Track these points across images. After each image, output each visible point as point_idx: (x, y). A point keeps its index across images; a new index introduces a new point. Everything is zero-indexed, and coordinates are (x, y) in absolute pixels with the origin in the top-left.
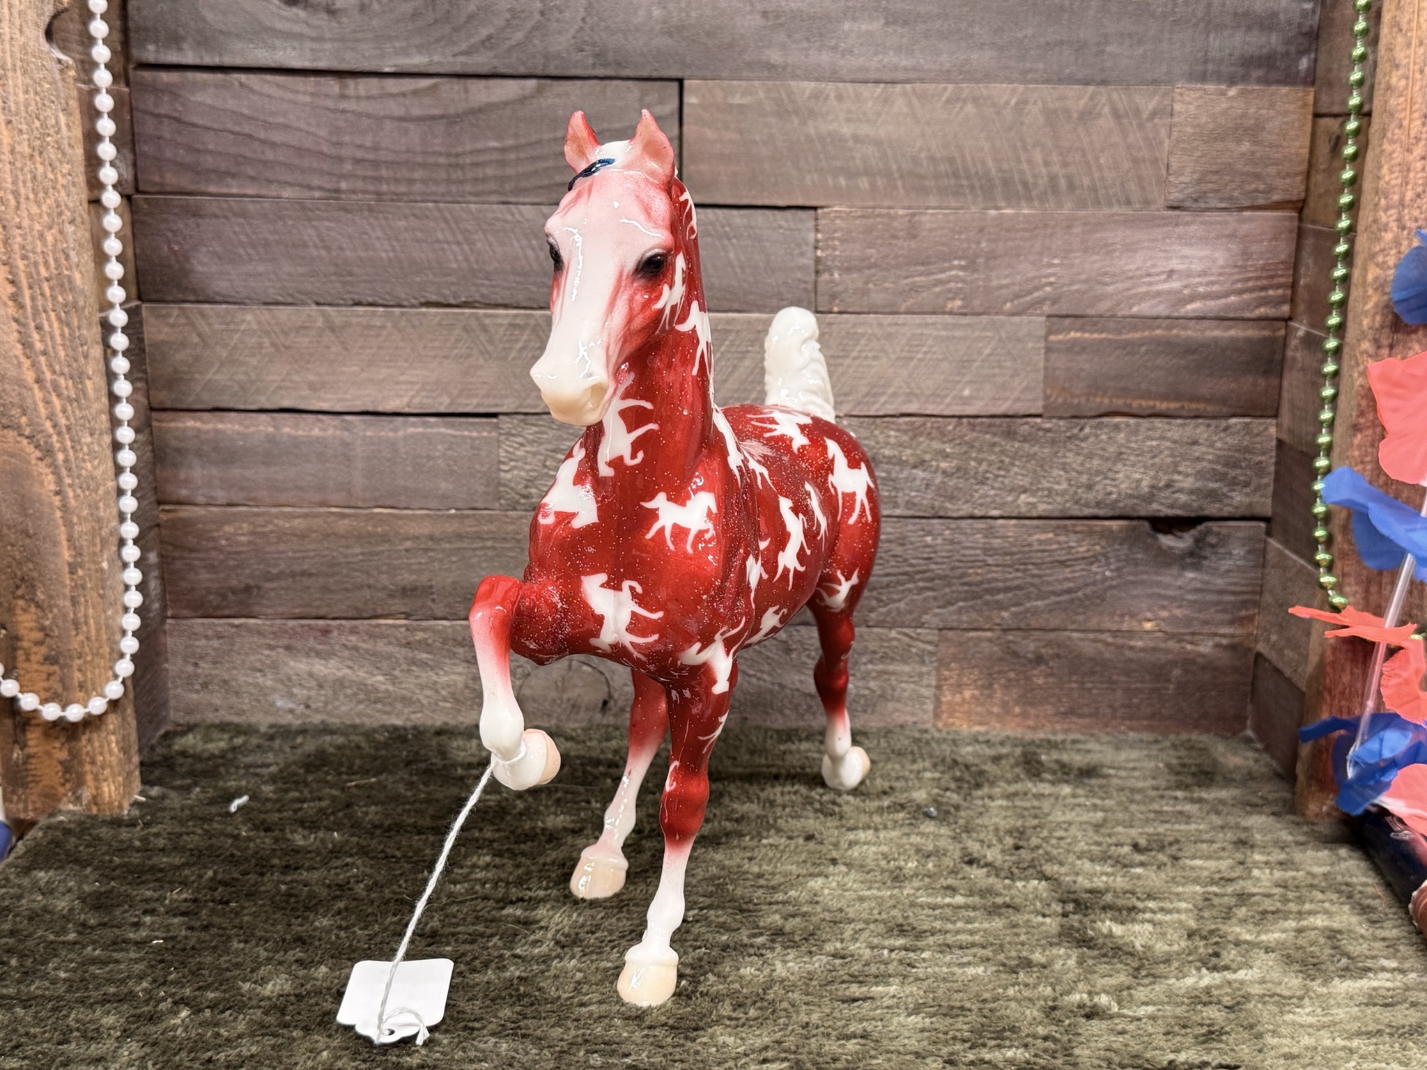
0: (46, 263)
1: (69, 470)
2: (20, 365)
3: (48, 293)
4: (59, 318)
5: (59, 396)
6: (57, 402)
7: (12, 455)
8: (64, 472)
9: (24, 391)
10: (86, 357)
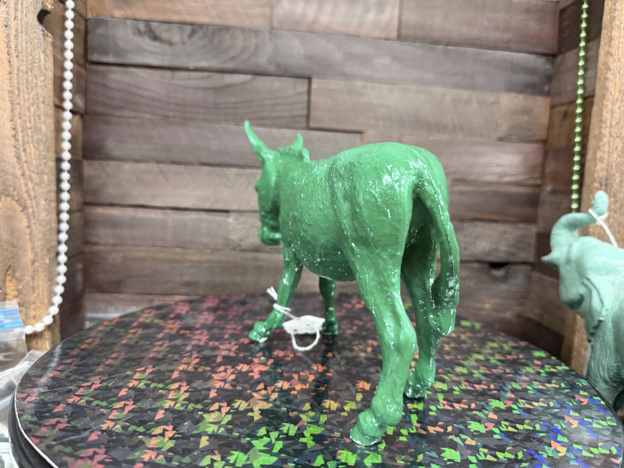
0: (30, 121)
1: (34, 216)
2: (14, 167)
3: (30, 134)
4: (34, 146)
5: (32, 182)
6: (30, 185)
7: (8, 209)
8: (32, 218)
9: (16, 180)
10: (45, 164)
